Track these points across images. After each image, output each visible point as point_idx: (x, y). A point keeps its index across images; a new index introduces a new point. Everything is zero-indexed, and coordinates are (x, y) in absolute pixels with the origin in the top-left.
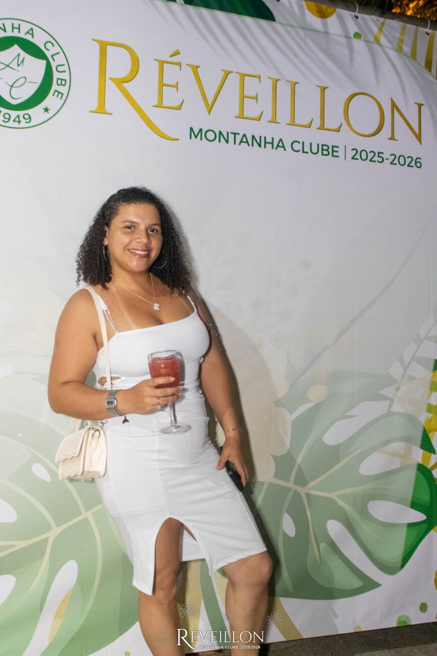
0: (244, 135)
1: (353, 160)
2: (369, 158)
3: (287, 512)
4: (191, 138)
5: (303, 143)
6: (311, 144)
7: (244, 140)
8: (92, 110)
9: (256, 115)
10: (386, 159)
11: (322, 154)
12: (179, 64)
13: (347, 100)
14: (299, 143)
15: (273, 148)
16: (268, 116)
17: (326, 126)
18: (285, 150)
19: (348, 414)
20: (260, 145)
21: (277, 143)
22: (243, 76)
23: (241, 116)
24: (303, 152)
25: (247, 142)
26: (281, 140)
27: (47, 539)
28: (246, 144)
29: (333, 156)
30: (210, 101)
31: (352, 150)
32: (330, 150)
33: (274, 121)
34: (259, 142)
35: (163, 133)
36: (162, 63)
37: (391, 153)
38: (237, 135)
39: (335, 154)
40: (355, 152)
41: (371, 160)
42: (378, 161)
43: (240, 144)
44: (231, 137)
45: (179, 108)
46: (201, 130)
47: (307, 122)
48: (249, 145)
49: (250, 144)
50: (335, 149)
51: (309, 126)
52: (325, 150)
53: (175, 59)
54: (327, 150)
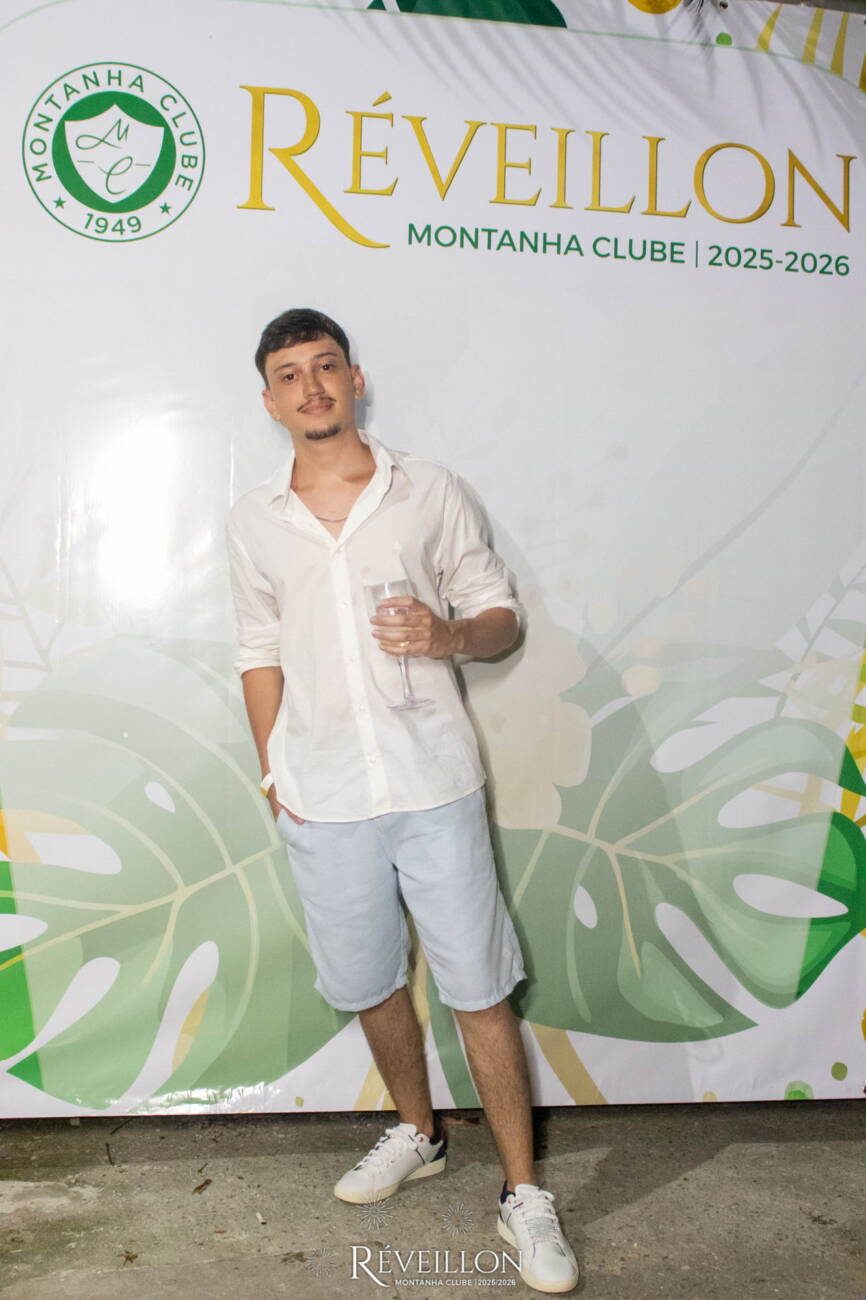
0: (507, 233)
1: (712, 267)
2: (744, 261)
3: (581, 884)
4: (410, 242)
5: (616, 240)
6: (631, 241)
7: (506, 241)
8: (240, 205)
9: (529, 196)
10: (777, 262)
11: (653, 259)
12: (390, 117)
13: (701, 159)
14: (609, 241)
15: (559, 252)
16: (550, 195)
17: (659, 209)
18: (582, 254)
19: (700, 718)
20: (535, 249)
21: (567, 244)
22: (504, 129)
23: (501, 199)
24: (616, 256)
25: (512, 244)
26: (574, 237)
27: (170, 905)
28: (511, 248)
29: (672, 260)
30: (445, 176)
31: (711, 248)
32: (668, 251)
33: (561, 204)
34: (535, 243)
35: (360, 236)
36: (359, 118)
37: (788, 251)
38: (493, 234)
39: (676, 257)
40: (716, 251)
41: (746, 266)
42: (761, 266)
43: (498, 248)
44: (483, 237)
45: (390, 192)
46: (428, 228)
47: (624, 203)
48: (515, 249)
49: (518, 246)
50: (676, 248)
51: (627, 210)
52: (657, 251)
53: (382, 109)
54: (661, 251)
